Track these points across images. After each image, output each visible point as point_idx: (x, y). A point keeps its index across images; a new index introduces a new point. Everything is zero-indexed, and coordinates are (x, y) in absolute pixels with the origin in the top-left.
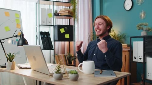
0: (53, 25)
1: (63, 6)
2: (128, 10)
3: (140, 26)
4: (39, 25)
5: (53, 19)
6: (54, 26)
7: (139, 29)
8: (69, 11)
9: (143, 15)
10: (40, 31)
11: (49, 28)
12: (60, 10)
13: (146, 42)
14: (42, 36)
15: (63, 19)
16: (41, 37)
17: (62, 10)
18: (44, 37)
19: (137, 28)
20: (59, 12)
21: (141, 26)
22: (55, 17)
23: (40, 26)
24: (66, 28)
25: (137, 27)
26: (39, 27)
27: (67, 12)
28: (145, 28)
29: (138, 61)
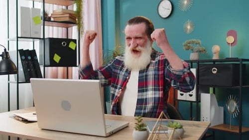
0: (42, 37)
1: (53, 4)
2: (165, 17)
3: (189, 45)
4: (18, 37)
5: (42, 27)
6: (44, 39)
7: (188, 49)
8: (70, 14)
9: (189, 27)
10: (19, 49)
11: (32, 42)
12: (53, 11)
13: (201, 69)
14: (23, 58)
15: (54, 27)
16: (22, 60)
17: (57, 12)
18: (26, 59)
19: (184, 48)
20: (52, 15)
21: (191, 45)
22: (45, 24)
23: (19, 39)
24: (64, 44)
25: (184, 46)
26: (17, 41)
27: (68, 15)
28: (196, 48)
29: (188, 100)
